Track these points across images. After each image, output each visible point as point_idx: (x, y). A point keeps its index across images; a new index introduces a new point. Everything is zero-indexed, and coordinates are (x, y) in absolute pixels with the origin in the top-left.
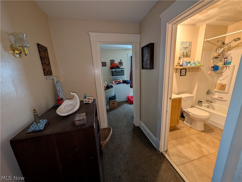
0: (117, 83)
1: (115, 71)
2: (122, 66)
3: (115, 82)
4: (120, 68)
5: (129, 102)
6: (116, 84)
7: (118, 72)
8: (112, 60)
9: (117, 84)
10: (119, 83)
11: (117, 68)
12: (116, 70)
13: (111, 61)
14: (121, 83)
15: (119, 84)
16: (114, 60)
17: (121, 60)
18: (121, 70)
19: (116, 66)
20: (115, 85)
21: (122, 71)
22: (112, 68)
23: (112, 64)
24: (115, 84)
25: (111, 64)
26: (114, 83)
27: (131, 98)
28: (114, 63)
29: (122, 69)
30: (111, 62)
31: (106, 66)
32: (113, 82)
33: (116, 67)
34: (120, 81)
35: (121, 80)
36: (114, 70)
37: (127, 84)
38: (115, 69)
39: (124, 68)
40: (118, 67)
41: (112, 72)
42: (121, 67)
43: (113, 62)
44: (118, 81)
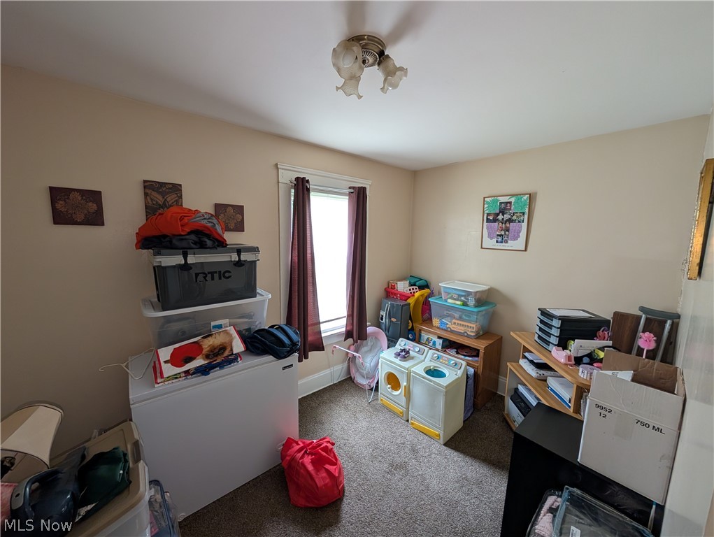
0: (199, 362)
1: (186, 267)
3: (177, 359)
4: (221, 244)
5: (302, 502)
6: (187, 373)
7: (212, 273)
8: (162, 184)
9: (203, 371)
10: (220, 358)
11: (202, 246)
12: (191, 259)
13: (149, 187)
14: (233, 359)
15: (215, 373)
16: (176, 188)
18: (235, 257)
19: (189, 234)
20: (182, 382)
21: (239, 263)
22: (151, 240)
23: (159, 212)
24: (176, 377)
25: (150, 211)
26: (169, 370)
27: (307, 460)
28: (174, 209)
29: (239, 252)
30: (146, 194)
31: (96, 219)
32: (165, 353)
33: (193, 237)
34: (222, 348)
36: (172, 260)
37: (279, 357)
38: (185, 256)
39: (255, 250)
40: (206, 238)
41: (160, 272)
42: (231, 241)
43: (171, 198)
44: (208, 344)
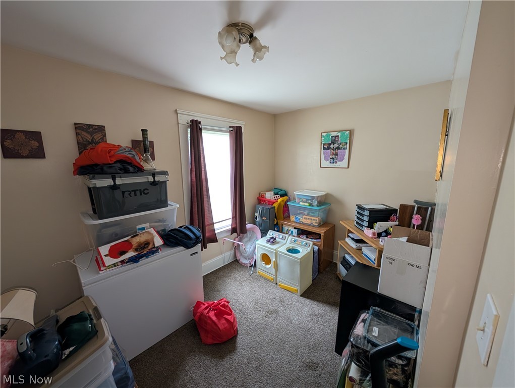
0: (131, 254)
1: (114, 187)
2: (153, 159)
3: (113, 253)
4: (139, 170)
5: (210, 341)
6: (123, 262)
7: (135, 191)
8: (90, 126)
9: (134, 260)
10: (145, 251)
11: (126, 172)
12: (119, 181)
13: (79, 128)
14: (155, 250)
15: (143, 261)
16: (101, 129)
17: (144, 132)
18: (151, 179)
19: (116, 162)
20: (119, 269)
21: (154, 183)
22: (85, 169)
23: (89, 147)
24: (114, 265)
25: (82, 146)
26: (109, 261)
27: (212, 314)
28: (102, 145)
29: (154, 175)
30: (77, 134)
31: (38, 153)
32: (104, 250)
33: (118, 165)
34: (147, 244)
35: (152, 231)
36: (104, 182)
37: (188, 247)
38: (114, 179)
39: (165, 173)
40: (128, 166)
41: (93, 193)
42: (146, 167)
43: (97, 137)
44: (136, 241)
